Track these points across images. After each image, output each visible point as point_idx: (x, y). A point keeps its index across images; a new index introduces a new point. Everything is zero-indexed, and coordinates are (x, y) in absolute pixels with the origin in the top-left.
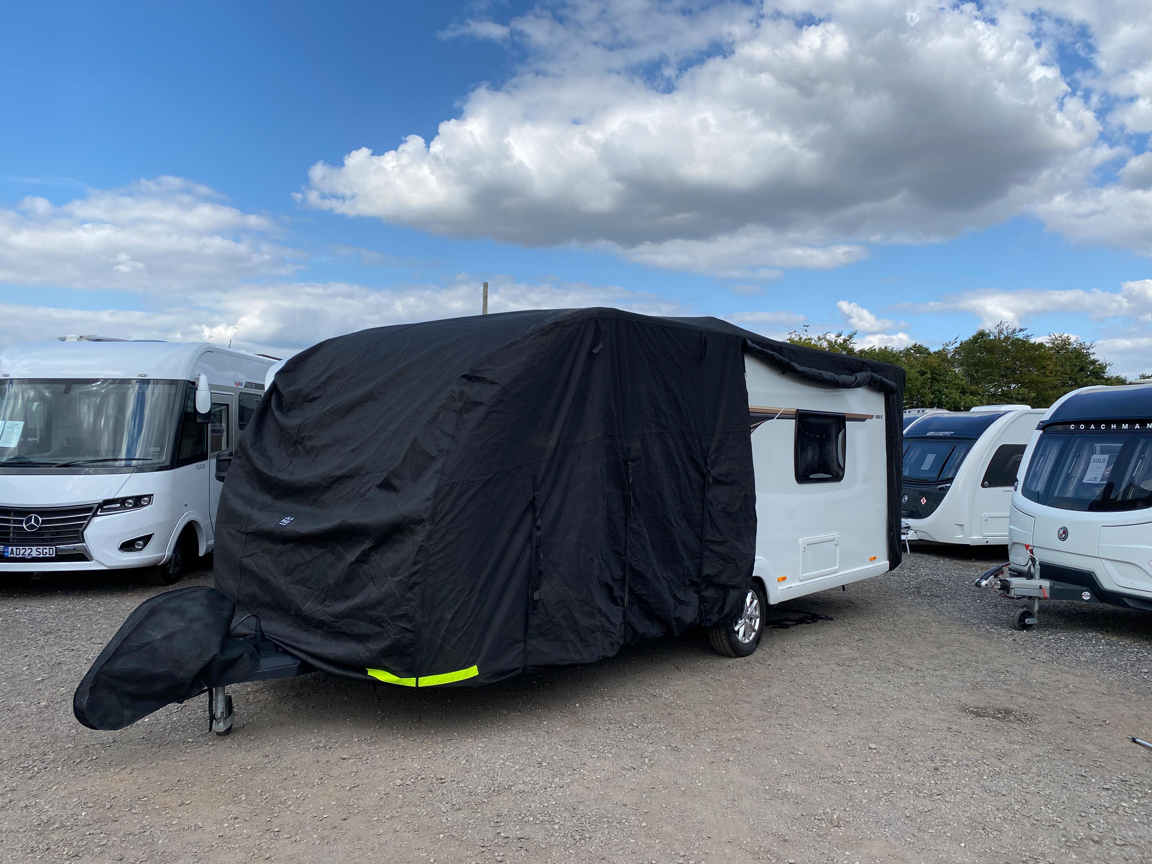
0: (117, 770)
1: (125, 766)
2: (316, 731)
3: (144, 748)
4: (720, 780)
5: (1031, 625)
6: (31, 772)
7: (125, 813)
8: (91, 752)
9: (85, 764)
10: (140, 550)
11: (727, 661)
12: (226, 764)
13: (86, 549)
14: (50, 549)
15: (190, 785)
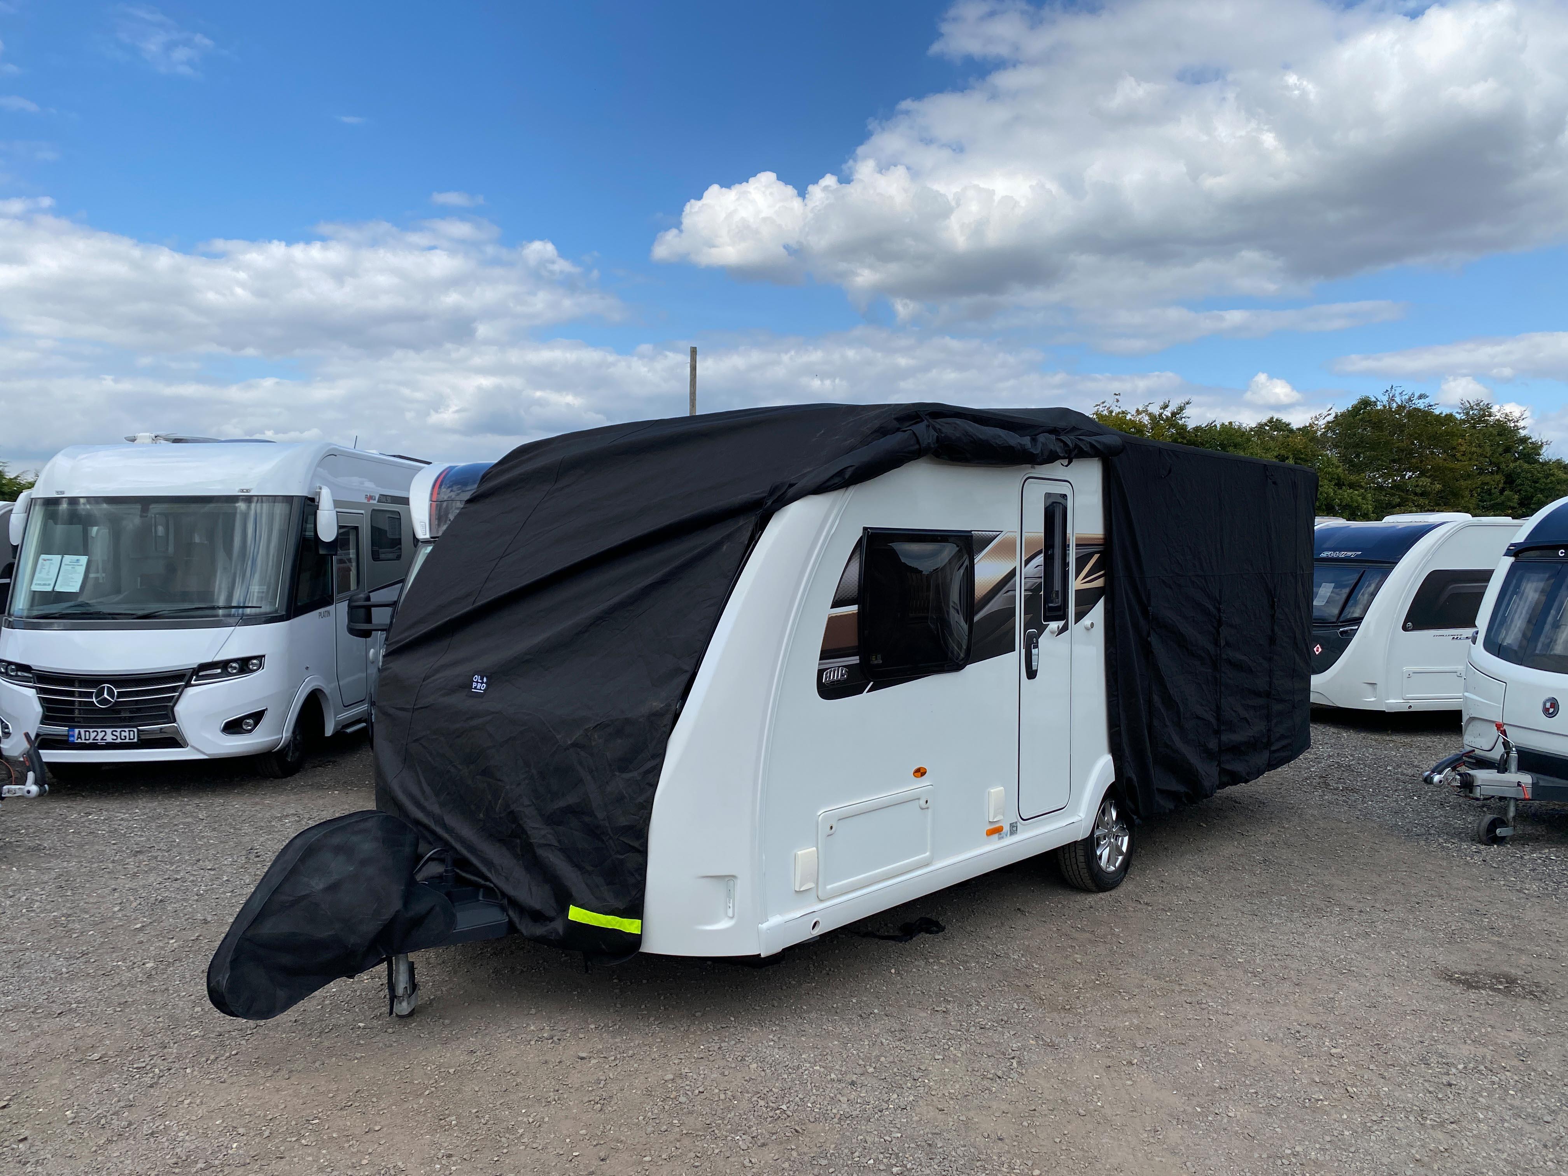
0: (269, 1074)
1: (278, 1067)
2: (533, 1011)
3: (299, 1036)
4: (1127, 1096)
5: (1503, 838)
6: (151, 1075)
7: (292, 1145)
8: (227, 1043)
9: (222, 1063)
10: (250, 731)
11: (1086, 899)
12: (418, 1064)
13: (177, 731)
14: (129, 731)
15: (375, 1100)
